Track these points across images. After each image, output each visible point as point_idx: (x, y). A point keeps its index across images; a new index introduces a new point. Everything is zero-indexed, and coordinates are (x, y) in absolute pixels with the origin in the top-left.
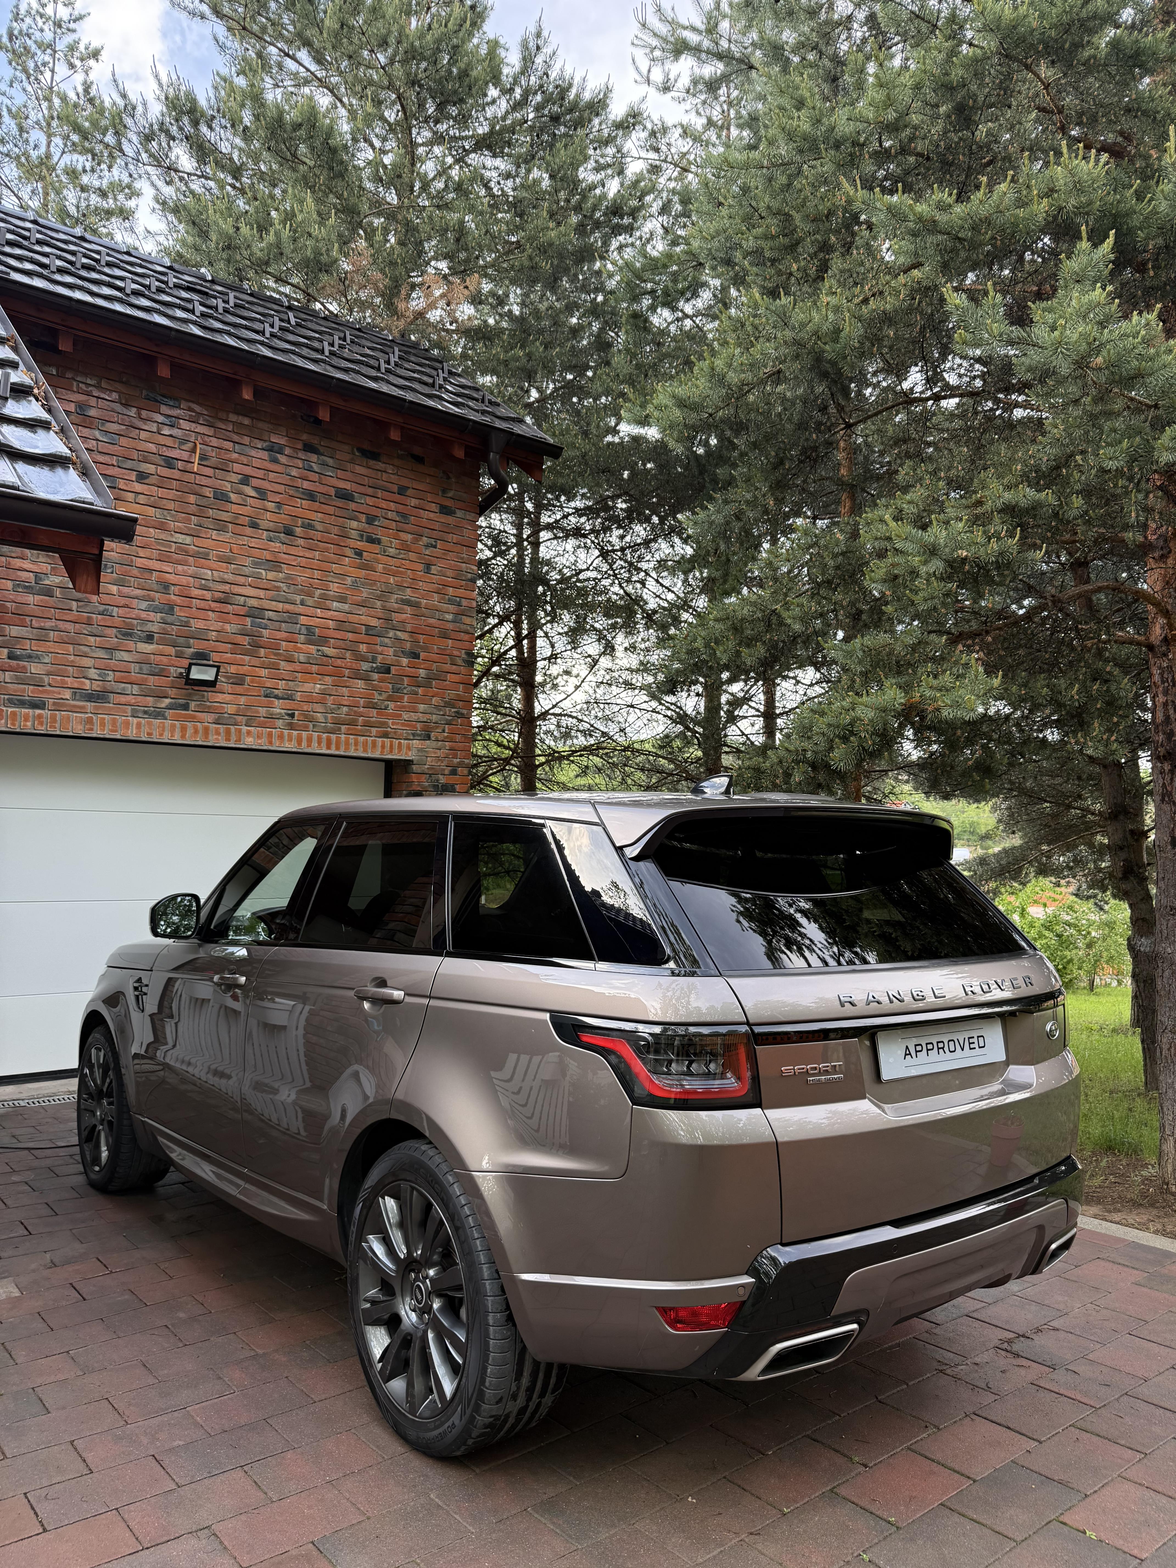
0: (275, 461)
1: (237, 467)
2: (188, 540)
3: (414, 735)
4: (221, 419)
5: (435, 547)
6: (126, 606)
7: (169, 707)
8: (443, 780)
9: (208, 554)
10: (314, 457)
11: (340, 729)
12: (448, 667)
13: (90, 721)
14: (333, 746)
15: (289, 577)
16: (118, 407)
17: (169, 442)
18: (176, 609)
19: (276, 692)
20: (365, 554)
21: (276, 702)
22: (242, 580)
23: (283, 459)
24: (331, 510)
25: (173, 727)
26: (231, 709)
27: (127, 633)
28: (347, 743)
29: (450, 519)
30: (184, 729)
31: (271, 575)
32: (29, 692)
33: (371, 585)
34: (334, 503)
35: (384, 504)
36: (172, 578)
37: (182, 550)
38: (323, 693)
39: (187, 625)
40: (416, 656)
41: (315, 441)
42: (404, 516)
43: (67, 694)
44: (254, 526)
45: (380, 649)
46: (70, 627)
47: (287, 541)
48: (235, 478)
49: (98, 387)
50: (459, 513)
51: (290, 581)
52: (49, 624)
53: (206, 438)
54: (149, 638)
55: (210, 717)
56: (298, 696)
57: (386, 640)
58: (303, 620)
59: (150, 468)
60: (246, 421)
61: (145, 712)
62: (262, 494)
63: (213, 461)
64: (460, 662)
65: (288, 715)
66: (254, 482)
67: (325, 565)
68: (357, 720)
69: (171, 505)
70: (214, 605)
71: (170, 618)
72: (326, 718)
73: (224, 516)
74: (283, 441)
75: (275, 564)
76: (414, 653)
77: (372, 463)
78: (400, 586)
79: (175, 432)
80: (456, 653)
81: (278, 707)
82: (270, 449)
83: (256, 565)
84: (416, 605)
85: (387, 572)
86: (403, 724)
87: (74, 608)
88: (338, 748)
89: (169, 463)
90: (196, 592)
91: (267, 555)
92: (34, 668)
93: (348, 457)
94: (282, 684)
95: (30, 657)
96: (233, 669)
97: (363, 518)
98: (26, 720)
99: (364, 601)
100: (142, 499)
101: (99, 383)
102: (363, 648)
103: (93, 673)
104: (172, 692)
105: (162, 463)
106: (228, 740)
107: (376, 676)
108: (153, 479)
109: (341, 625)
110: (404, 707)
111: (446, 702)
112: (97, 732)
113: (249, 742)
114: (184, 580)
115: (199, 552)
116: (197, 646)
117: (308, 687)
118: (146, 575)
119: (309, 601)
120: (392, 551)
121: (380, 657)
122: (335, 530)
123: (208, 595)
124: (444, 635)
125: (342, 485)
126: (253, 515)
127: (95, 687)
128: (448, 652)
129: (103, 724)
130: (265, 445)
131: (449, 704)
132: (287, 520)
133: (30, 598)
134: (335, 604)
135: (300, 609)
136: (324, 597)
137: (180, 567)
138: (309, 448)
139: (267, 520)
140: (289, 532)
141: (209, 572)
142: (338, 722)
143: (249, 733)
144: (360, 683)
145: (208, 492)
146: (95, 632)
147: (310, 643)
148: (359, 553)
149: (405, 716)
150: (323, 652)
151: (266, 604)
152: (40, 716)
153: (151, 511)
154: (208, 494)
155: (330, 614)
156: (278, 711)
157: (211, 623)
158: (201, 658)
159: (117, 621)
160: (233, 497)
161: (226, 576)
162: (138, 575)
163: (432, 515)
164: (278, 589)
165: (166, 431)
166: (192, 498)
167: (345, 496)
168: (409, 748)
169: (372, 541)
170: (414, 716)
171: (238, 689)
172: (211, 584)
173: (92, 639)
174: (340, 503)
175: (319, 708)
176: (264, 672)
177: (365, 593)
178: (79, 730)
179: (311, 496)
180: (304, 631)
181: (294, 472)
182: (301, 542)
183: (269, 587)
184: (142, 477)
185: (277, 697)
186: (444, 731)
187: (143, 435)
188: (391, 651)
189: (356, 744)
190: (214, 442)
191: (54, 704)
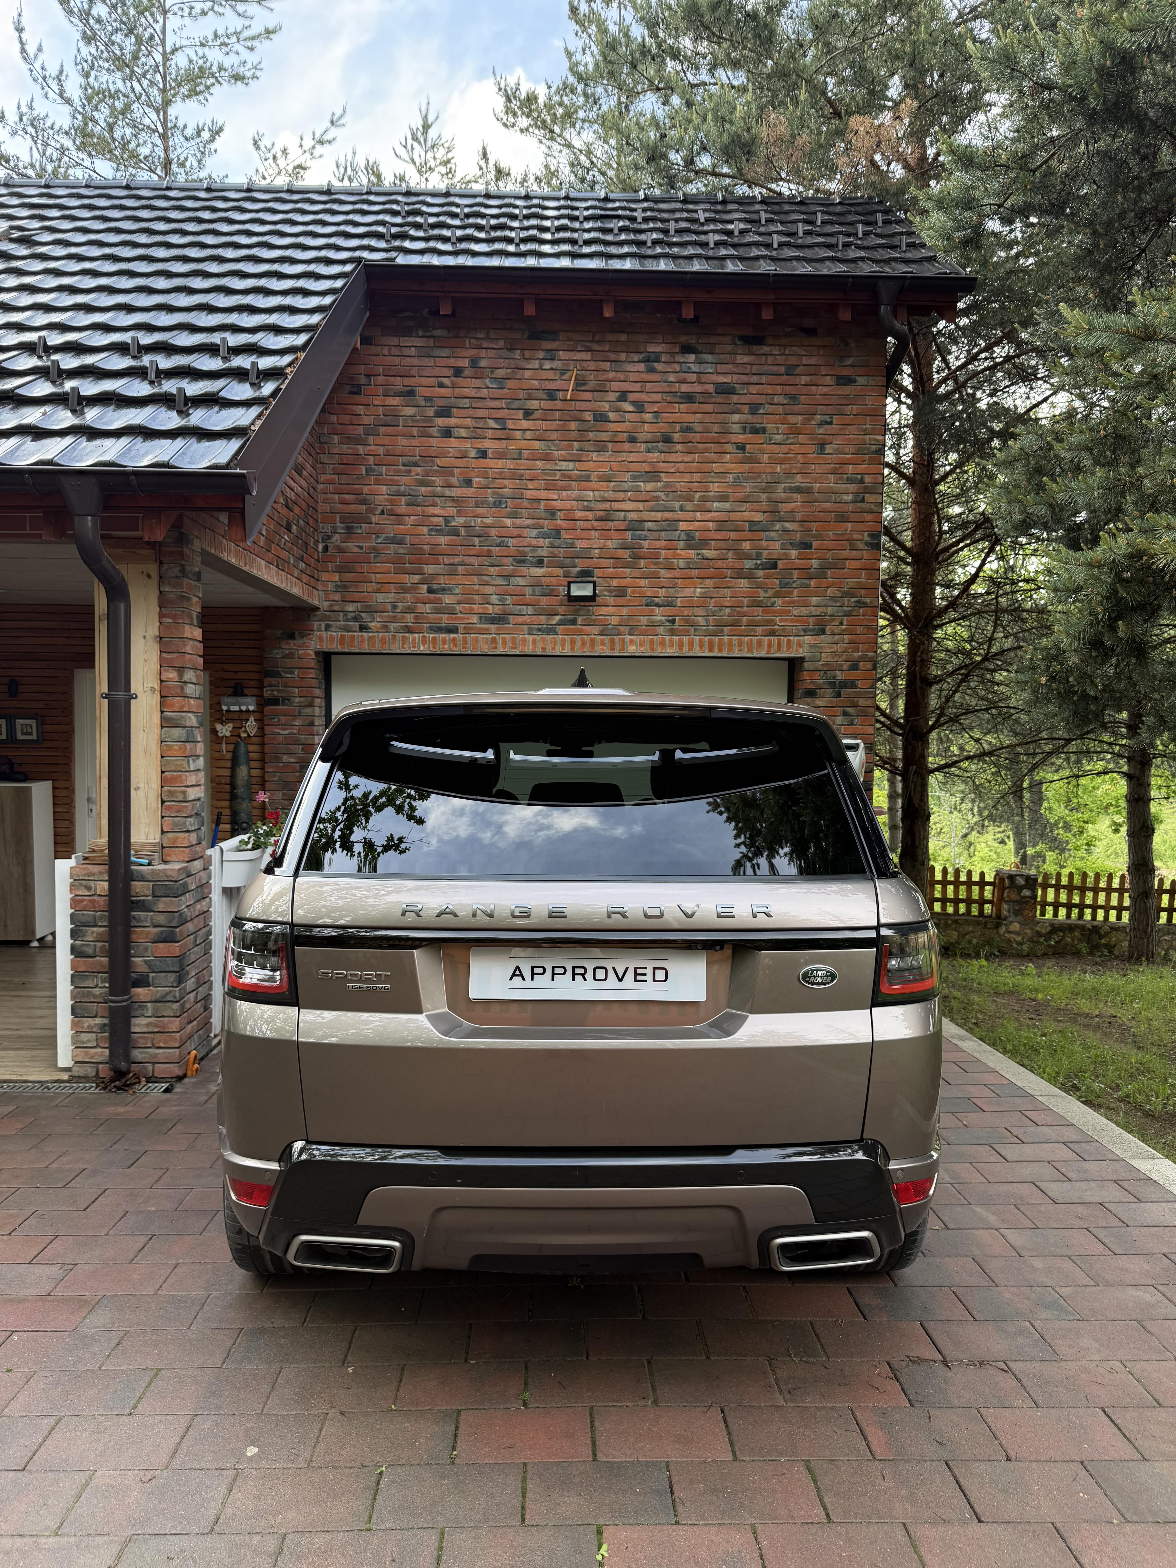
0: (652, 370)
1: (615, 386)
2: (571, 465)
3: (805, 630)
4: (597, 342)
5: (831, 423)
6: (519, 536)
7: (560, 624)
8: (840, 676)
9: (589, 476)
10: (692, 357)
11: (722, 631)
12: (846, 553)
13: (494, 641)
14: (716, 649)
15: (667, 485)
16: (505, 353)
17: (550, 375)
18: (563, 532)
19: (656, 600)
20: (748, 446)
21: (657, 609)
22: (621, 495)
23: (659, 366)
24: (709, 408)
25: (563, 640)
26: (614, 620)
27: (521, 561)
28: (730, 644)
29: (848, 390)
30: (573, 642)
31: (650, 486)
32: (445, 619)
33: (755, 478)
34: (713, 400)
35: (768, 389)
36: (557, 504)
37: (567, 477)
38: (704, 596)
39: (572, 546)
40: (808, 546)
41: (693, 340)
42: (793, 398)
43: (474, 619)
44: (633, 440)
45: (764, 543)
46: (473, 560)
47: (665, 449)
48: (612, 396)
49: (488, 338)
50: (861, 380)
51: (669, 489)
52: (457, 560)
53: (584, 364)
54: (540, 563)
55: (595, 630)
56: (679, 602)
57: (772, 534)
58: (683, 526)
59: (534, 404)
60: (623, 337)
61: (539, 630)
62: (640, 407)
63: (591, 385)
64: (861, 545)
65: (669, 621)
66: (632, 397)
67: (705, 467)
68: (741, 620)
69: (555, 435)
70: (595, 524)
71: (557, 542)
72: (707, 621)
73: (604, 436)
74: (658, 349)
75: (653, 475)
76: (806, 544)
77: (755, 348)
78: (789, 474)
79: (556, 364)
80: (855, 536)
81: (659, 615)
82: (647, 360)
83: (635, 478)
84: (808, 491)
85: (773, 462)
86: (791, 621)
87: (477, 543)
88: (720, 650)
89: (551, 395)
90: (579, 514)
91: (646, 467)
92: (448, 599)
93: (729, 348)
94: (662, 592)
95: (444, 589)
96: (615, 583)
97: (746, 409)
98: (444, 643)
99: (746, 496)
100: (528, 435)
101: (488, 334)
102: (746, 545)
103: (494, 599)
104: (561, 609)
105: (545, 397)
106: (613, 649)
107: (761, 573)
108: (537, 414)
109: (722, 524)
110: (793, 602)
111: (844, 592)
112: (500, 650)
113: (632, 650)
114: (568, 505)
115: (581, 476)
116: (582, 564)
117: (688, 592)
118: (535, 505)
119: (689, 506)
120: (779, 438)
121: (765, 553)
122: (716, 428)
123: (590, 515)
124: (842, 518)
125: (722, 379)
126: (631, 429)
127: (496, 611)
128: (846, 537)
129: (504, 643)
130: (641, 356)
131: (849, 594)
132: (664, 428)
133: (443, 540)
134: (715, 504)
135: (680, 515)
136: (704, 499)
137: (564, 493)
138: (687, 349)
139: (646, 432)
140: (667, 440)
141: (591, 493)
142: (720, 625)
143: (631, 641)
144: (744, 583)
145: (588, 416)
146: (494, 562)
147: (689, 547)
148: (741, 447)
149: (795, 611)
150: (703, 555)
151: (646, 516)
152: (454, 639)
153: (537, 444)
154: (588, 418)
155: (709, 516)
156: (659, 618)
157: (593, 542)
158: (585, 575)
159: (512, 551)
160: (612, 416)
161: (606, 495)
162: (528, 506)
163: (826, 390)
164: (657, 499)
165: (547, 365)
166: (573, 425)
167: (725, 390)
168: (799, 645)
169: (755, 431)
170: (804, 611)
171: (621, 600)
172: (592, 505)
173: (492, 569)
174: (720, 399)
175: (700, 612)
176: (644, 582)
177: (748, 487)
178: (486, 649)
179: (689, 398)
180: (683, 537)
181: (672, 378)
182: (679, 447)
183: (648, 498)
184: (528, 414)
185: (657, 605)
186: (841, 624)
187: (527, 374)
188: (777, 545)
189: (740, 644)
190: (592, 366)
191: (465, 628)
